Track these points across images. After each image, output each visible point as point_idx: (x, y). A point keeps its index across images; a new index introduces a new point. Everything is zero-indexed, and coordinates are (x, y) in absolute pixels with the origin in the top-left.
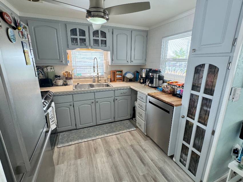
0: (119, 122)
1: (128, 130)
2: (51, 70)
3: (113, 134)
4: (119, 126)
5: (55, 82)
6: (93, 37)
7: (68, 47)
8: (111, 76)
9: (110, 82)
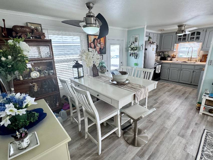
2: (167, 53)
5: (167, 59)
6: (191, 36)
7: (176, 43)
8: (202, 58)
9: (200, 62)
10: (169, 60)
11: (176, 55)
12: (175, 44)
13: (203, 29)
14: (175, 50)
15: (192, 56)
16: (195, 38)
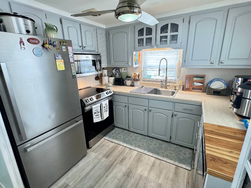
0: (175, 146)
1: (177, 164)
2: (125, 71)
3: (154, 156)
4: (170, 150)
5: (125, 82)
6: (161, 33)
7: (135, 49)
8: (186, 82)
9: (183, 90)
10: (129, 85)
11: (138, 76)
12: (134, 53)
13: (183, 17)
14: (137, 66)
15: (166, 78)
16: (169, 39)
